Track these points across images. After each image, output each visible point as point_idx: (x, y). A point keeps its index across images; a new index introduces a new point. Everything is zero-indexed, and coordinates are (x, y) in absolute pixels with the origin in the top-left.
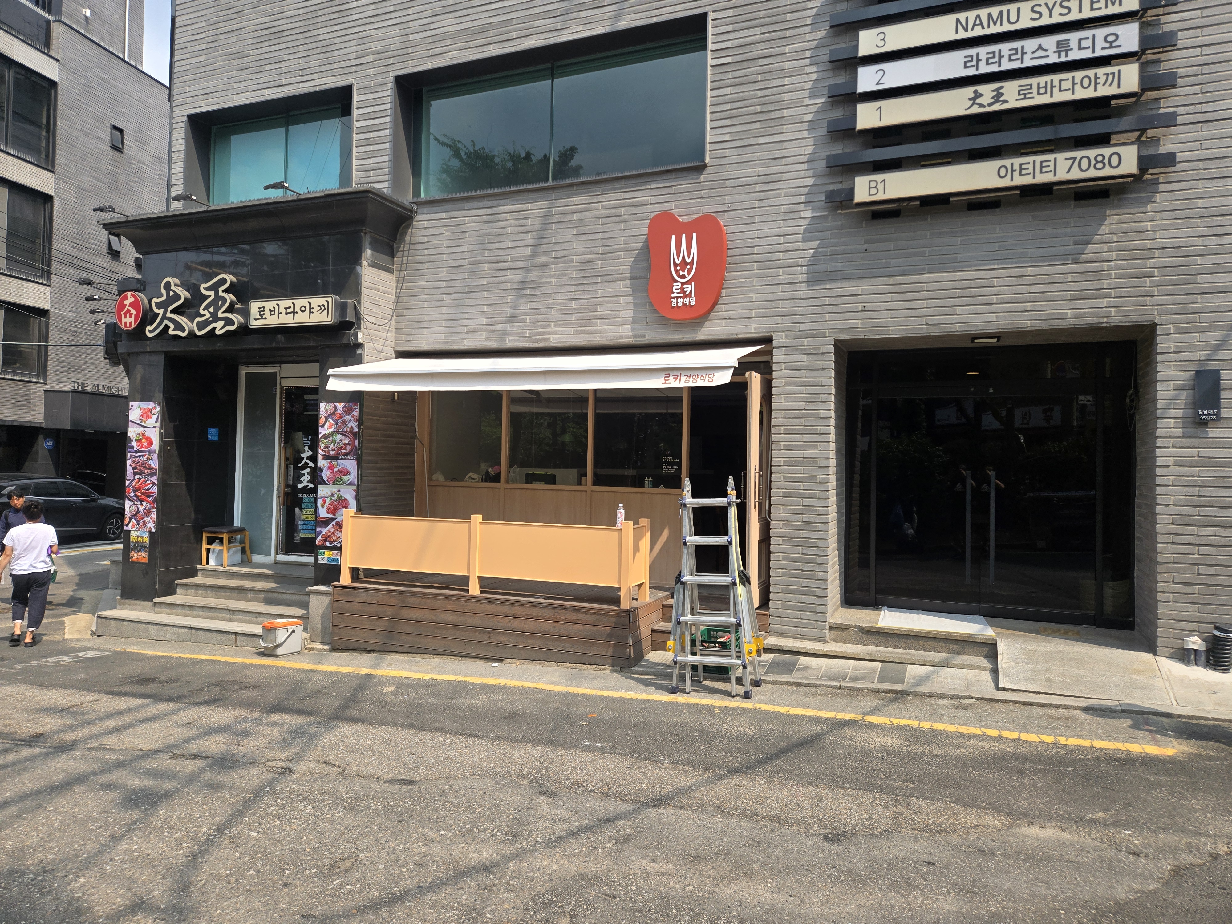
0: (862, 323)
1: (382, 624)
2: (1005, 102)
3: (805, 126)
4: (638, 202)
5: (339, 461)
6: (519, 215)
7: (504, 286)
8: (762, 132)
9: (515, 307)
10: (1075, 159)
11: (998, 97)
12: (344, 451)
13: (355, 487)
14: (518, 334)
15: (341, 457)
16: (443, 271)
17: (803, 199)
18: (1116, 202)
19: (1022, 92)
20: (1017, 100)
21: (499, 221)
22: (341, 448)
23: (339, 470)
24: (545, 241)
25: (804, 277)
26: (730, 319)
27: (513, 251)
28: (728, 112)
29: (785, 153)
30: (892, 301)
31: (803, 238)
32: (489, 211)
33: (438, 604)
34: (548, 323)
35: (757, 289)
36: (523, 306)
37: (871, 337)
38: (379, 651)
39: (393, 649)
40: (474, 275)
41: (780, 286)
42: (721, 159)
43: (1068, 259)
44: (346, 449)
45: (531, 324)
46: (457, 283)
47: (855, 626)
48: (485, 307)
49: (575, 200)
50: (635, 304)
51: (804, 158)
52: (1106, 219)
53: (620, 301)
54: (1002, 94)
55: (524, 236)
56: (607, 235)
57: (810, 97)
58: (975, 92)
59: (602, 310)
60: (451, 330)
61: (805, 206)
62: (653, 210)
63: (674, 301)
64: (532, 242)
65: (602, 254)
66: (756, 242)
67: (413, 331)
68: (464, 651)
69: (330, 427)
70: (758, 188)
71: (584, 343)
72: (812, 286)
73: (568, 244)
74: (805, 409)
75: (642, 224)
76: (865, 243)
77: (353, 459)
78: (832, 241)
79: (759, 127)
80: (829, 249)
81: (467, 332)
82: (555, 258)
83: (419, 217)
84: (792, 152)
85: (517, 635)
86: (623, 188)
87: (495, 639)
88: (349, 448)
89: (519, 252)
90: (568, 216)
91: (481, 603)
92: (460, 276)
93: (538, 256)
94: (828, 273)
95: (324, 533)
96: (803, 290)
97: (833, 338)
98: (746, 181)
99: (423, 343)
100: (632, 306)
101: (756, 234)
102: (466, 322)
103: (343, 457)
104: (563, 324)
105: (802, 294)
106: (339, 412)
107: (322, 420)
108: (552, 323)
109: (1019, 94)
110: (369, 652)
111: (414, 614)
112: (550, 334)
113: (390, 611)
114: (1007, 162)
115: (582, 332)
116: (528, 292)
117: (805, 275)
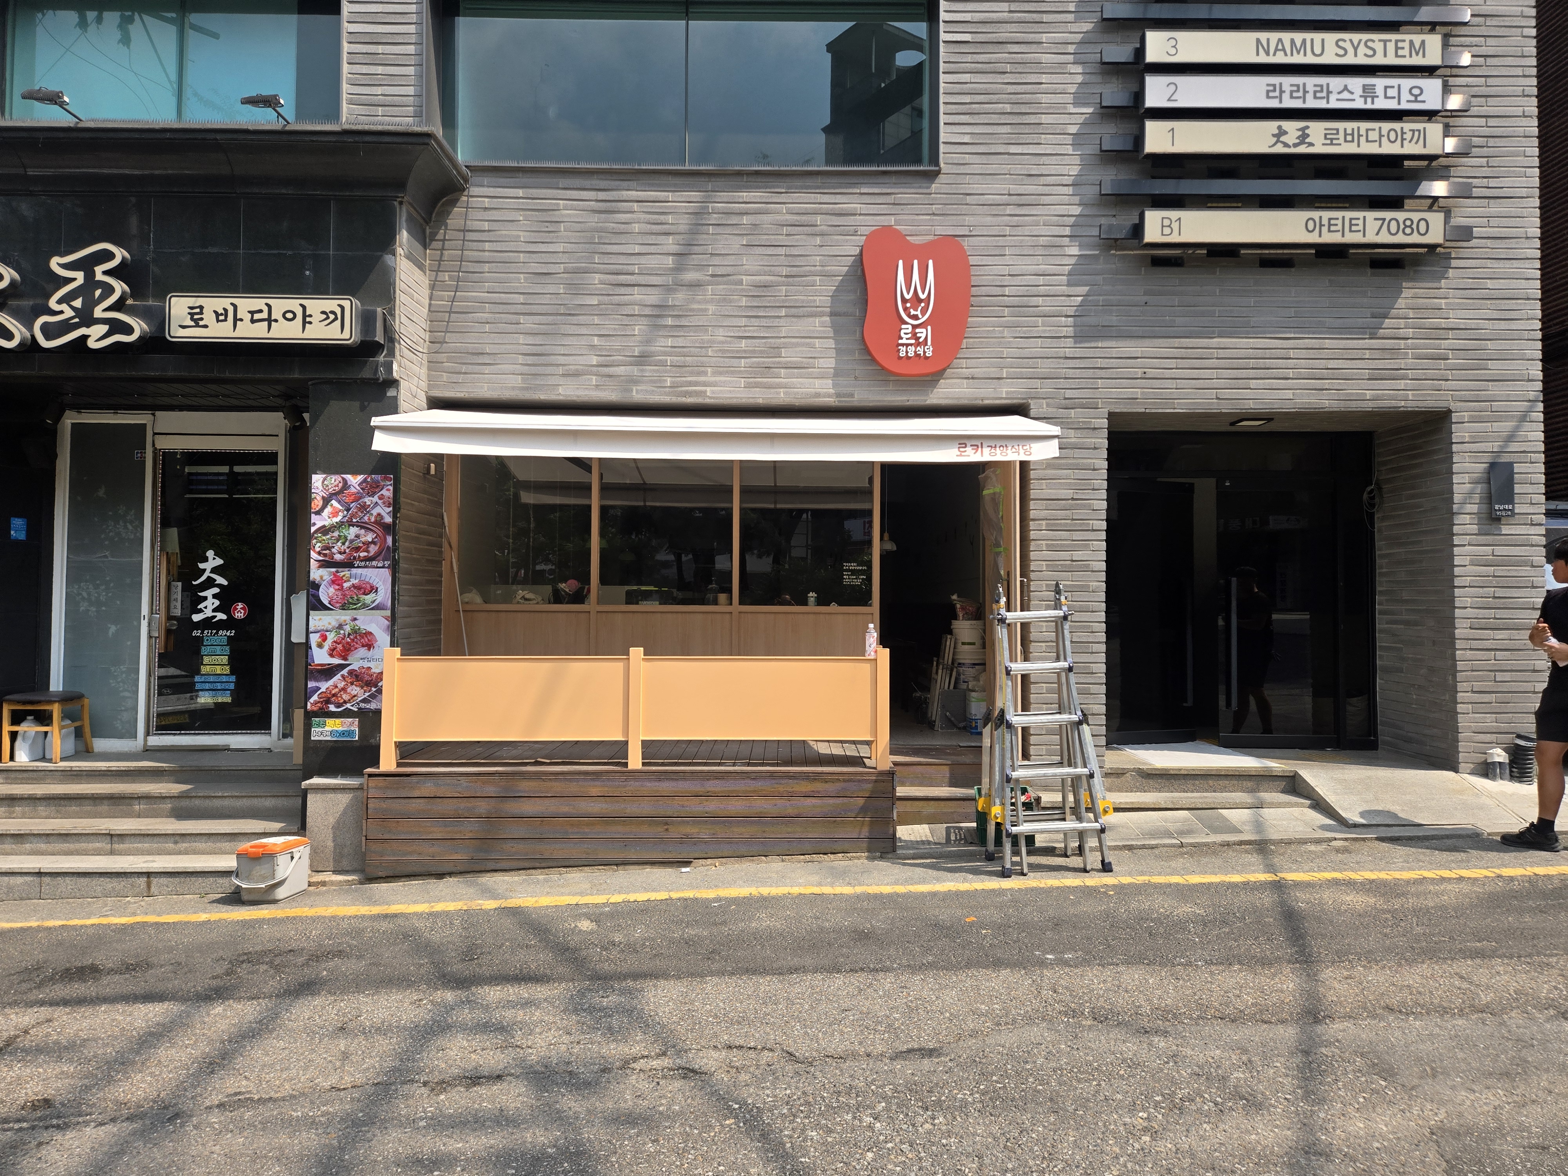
0: (1142, 393)
1: (470, 829)
2: (1311, 144)
3: (1069, 139)
4: (842, 209)
5: (354, 571)
6: (652, 207)
7: (628, 310)
8: (1013, 139)
9: (648, 342)
10: (1384, 220)
11: (1303, 137)
12: (363, 554)
13: (388, 613)
14: (651, 381)
15: (357, 563)
16: (519, 279)
17: (1067, 231)
18: (1412, 274)
19: (1328, 136)
20: (1323, 144)
21: (619, 212)
22: (358, 549)
23: (353, 586)
24: (696, 249)
25: (1070, 331)
26: (973, 378)
27: (643, 260)
28: (967, 106)
29: (1044, 170)
30: (1177, 368)
31: (1068, 280)
32: (602, 195)
33: (573, 788)
34: (703, 369)
35: (1009, 342)
36: (662, 342)
37: (1153, 411)
38: (461, 873)
39: (492, 865)
40: (575, 289)
41: (1040, 340)
42: (959, 167)
43: (1365, 333)
44: (368, 552)
45: (674, 369)
46: (546, 299)
47: (1134, 770)
48: (596, 338)
49: (745, 195)
50: (838, 351)
51: (1068, 180)
52: (1402, 292)
53: (815, 345)
54: (1308, 135)
55: (661, 239)
56: (795, 251)
57: (1076, 104)
58: (1279, 127)
59: (789, 356)
60: (534, 370)
61: (1071, 241)
62: (867, 225)
63: (903, 349)
64: (674, 249)
65: (786, 276)
66: (1007, 280)
67: (464, 368)
68: (622, 856)
69: (335, 514)
70: (1009, 210)
71: (760, 401)
72: (1080, 342)
73: (733, 257)
74: (1073, 499)
75: (847, 241)
76: (1145, 294)
77: (383, 567)
78: (1104, 287)
79: (1009, 131)
80: (1101, 298)
81: (563, 375)
82: (713, 276)
83: (474, 191)
84: (1053, 170)
85: (713, 823)
86: (819, 188)
87: (675, 832)
88: (373, 549)
89: (653, 262)
90: (733, 217)
91: (650, 780)
92: (552, 289)
93: (685, 269)
94: (1100, 328)
95: (323, 689)
96: (1068, 348)
97: (1106, 410)
98: (993, 200)
99: (482, 387)
100: (833, 353)
101: (1006, 270)
102: (561, 360)
103: (363, 564)
104: (727, 372)
105: (1069, 352)
106: (353, 490)
107: (317, 503)
108: (709, 370)
109: (1326, 138)
110: (440, 876)
111: (528, 807)
112: (705, 384)
113: (483, 807)
114: (1315, 214)
115: (757, 385)
116: (670, 321)
117: (1071, 329)
